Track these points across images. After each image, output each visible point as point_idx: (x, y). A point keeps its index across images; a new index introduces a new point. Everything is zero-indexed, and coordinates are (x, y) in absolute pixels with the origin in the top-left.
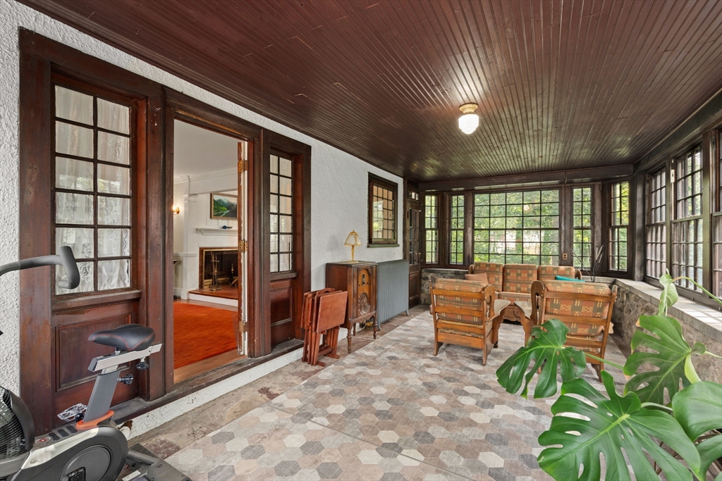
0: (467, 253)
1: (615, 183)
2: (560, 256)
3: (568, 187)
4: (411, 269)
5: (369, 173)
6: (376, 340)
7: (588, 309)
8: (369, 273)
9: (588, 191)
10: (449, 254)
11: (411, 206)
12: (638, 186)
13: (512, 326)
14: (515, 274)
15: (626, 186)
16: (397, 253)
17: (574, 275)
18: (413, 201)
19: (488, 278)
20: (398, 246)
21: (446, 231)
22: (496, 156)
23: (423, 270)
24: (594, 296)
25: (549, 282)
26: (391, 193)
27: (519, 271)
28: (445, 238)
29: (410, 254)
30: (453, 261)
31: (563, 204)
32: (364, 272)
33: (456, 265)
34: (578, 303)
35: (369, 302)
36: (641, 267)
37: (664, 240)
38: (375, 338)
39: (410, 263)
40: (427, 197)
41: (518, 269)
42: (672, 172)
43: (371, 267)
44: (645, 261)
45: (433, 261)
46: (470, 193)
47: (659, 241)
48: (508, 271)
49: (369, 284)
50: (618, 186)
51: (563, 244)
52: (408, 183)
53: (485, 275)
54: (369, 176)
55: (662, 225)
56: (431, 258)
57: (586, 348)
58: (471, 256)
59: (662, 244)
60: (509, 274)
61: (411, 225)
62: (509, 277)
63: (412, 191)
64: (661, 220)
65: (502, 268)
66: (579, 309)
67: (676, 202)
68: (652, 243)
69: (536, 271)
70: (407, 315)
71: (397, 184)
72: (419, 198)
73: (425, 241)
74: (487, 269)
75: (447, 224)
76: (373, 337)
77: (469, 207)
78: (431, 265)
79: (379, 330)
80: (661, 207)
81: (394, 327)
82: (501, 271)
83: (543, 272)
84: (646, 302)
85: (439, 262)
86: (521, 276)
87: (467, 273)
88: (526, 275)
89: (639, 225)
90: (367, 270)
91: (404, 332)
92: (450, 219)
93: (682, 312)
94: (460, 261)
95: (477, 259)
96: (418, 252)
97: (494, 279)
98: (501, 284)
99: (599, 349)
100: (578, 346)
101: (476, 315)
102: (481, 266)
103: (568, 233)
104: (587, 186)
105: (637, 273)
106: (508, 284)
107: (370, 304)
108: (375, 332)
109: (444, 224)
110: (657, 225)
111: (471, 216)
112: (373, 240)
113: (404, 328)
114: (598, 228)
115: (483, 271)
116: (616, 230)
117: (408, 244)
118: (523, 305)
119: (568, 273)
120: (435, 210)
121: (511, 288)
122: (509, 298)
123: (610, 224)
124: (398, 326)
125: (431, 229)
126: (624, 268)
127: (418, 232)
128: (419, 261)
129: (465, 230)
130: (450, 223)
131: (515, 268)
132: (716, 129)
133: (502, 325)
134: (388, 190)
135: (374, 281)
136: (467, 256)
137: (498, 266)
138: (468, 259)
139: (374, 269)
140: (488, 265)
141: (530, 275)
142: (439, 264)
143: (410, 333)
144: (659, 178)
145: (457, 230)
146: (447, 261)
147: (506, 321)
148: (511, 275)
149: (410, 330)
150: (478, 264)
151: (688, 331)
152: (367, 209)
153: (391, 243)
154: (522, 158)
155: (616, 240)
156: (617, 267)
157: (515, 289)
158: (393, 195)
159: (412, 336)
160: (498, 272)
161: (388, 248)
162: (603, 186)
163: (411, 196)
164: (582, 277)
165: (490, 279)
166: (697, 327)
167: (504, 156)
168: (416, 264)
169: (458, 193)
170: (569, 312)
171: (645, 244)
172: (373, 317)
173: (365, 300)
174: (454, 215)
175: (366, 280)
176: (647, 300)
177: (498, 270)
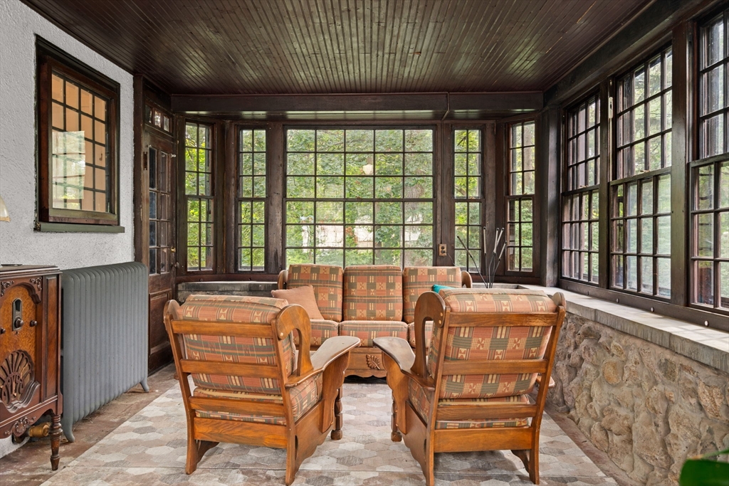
0: (272, 249)
1: (515, 123)
2: (435, 250)
3: (447, 124)
4: (154, 284)
5: (38, 38)
6: (59, 472)
7: (517, 342)
8: (34, 297)
9: (475, 135)
10: (237, 249)
11: (153, 141)
12: (550, 129)
13: (364, 387)
14: (365, 285)
15: (531, 128)
16: (119, 248)
17: (460, 281)
18: (158, 132)
19: (316, 295)
20: (122, 230)
21: (229, 202)
22: (341, 38)
23: (180, 287)
24: (531, 315)
25: (450, 293)
26: (101, 105)
27: (372, 279)
28: (228, 216)
29: (151, 252)
30: (245, 264)
31: (439, 155)
32: (21, 295)
33: (251, 272)
34: (502, 333)
35: (36, 374)
36: (554, 263)
37: (595, 216)
38: (55, 465)
39: (152, 271)
40: (188, 127)
41: (369, 274)
42: (610, 100)
43: (43, 280)
44: (560, 252)
45: (204, 265)
46: (276, 126)
47: (585, 217)
48: (353, 279)
49: (37, 325)
50: (519, 129)
51: (439, 225)
52: (145, 88)
53: (311, 289)
54: (37, 45)
55: (590, 192)
56: (198, 258)
57: (510, 421)
58: (280, 253)
59: (590, 222)
60: (354, 286)
61: (152, 185)
62: (354, 292)
63: (153, 107)
64: (586, 183)
65: (340, 274)
66: (503, 344)
67: (616, 151)
68: (572, 223)
69: (401, 277)
70: (145, 391)
71: (118, 85)
72: (172, 126)
73: (185, 223)
74: (314, 277)
75: (233, 188)
76: (49, 464)
77: (276, 154)
78: (198, 275)
79: (70, 441)
80: (586, 161)
81: (112, 427)
82: (340, 280)
83: (413, 279)
84: (583, 320)
85: (215, 267)
86: (375, 288)
87: (275, 287)
88: (384, 285)
89: (551, 194)
90: (29, 288)
91: (136, 436)
92: (238, 177)
93: (670, 335)
94: (260, 264)
95: (292, 259)
96: (169, 247)
97: (326, 297)
98: (340, 306)
99: (530, 420)
100: (497, 419)
101: (266, 374)
102: (303, 271)
103: (446, 207)
104: (474, 128)
105: (550, 275)
106: (352, 306)
107: (38, 380)
108: (55, 452)
109: (225, 186)
110: (581, 193)
111: (281, 172)
112: (51, 213)
113: (138, 425)
114: (491, 200)
115: (307, 282)
116: (517, 203)
117: (146, 230)
118: (392, 346)
119: (451, 278)
120: (207, 156)
121: (359, 313)
122: (358, 332)
123: (508, 193)
124: (122, 421)
125: (200, 198)
126: (528, 267)
127: (168, 202)
128: (171, 267)
129: (268, 200)
130: (238, 186)
131: (364, 273)
132: (694, 20)
133: (346, 388)
134: (94, 94)
135: (52, 317)
136: (272, 255)
137: (334, 270)
138: (275, 261)
139: (52, 285)
140: (315, 270)
141: (391, 286)
142: (215, 272)
143: (152, 436)
144: (582, 113)
145: (252, 200)
146: (232, 266)
147: (352, 379)
148: (359, 286)
149: (151, 429)
150: (294, 269)
151: (683, 367)
152: (31, 132)
153: (105, 222)
154: (387, 50)
155: (517, 220)
156: (517, 266)
157: (365, 312)
158: (108, 107)
159: (158, 443)
160: (336, 282)
161: (95, 235)
162: (498, 128)
163: (153, 119)
164: (472, 284)
165: (320, 298)
166: (707, 360)
167: (355, 39)
168: (164, 272)
169: (254, 125)
170: (485, 352)
171: (560, 225)
172: (49, 412)
173: (24, 370)
174: (246, 171)
175: (25, 315)
176: (588, 316)
177: (334, 278)
